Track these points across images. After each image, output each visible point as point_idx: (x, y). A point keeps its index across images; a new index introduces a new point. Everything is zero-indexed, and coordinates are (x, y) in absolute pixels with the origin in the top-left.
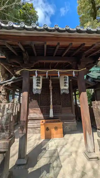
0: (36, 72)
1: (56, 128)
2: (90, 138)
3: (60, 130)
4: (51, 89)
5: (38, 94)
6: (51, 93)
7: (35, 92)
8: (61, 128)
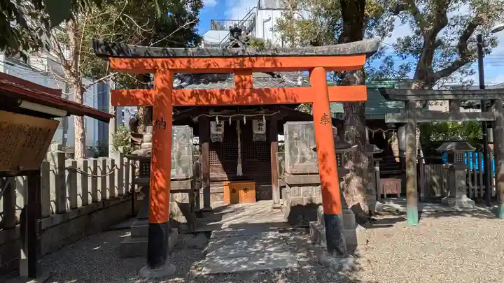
0: (217, 118)
1: (246, 190)
2: (276, 190)
3: (252, 193)
4: (239, 132)
5: (218, 142)
6: (239, 139)
7: (213, 139)
8: (252, 189)
